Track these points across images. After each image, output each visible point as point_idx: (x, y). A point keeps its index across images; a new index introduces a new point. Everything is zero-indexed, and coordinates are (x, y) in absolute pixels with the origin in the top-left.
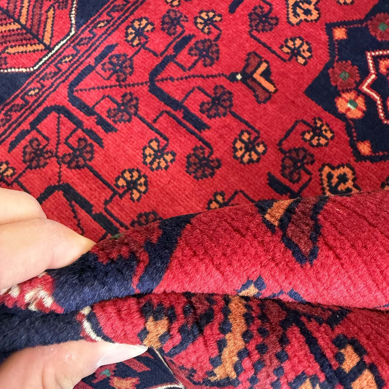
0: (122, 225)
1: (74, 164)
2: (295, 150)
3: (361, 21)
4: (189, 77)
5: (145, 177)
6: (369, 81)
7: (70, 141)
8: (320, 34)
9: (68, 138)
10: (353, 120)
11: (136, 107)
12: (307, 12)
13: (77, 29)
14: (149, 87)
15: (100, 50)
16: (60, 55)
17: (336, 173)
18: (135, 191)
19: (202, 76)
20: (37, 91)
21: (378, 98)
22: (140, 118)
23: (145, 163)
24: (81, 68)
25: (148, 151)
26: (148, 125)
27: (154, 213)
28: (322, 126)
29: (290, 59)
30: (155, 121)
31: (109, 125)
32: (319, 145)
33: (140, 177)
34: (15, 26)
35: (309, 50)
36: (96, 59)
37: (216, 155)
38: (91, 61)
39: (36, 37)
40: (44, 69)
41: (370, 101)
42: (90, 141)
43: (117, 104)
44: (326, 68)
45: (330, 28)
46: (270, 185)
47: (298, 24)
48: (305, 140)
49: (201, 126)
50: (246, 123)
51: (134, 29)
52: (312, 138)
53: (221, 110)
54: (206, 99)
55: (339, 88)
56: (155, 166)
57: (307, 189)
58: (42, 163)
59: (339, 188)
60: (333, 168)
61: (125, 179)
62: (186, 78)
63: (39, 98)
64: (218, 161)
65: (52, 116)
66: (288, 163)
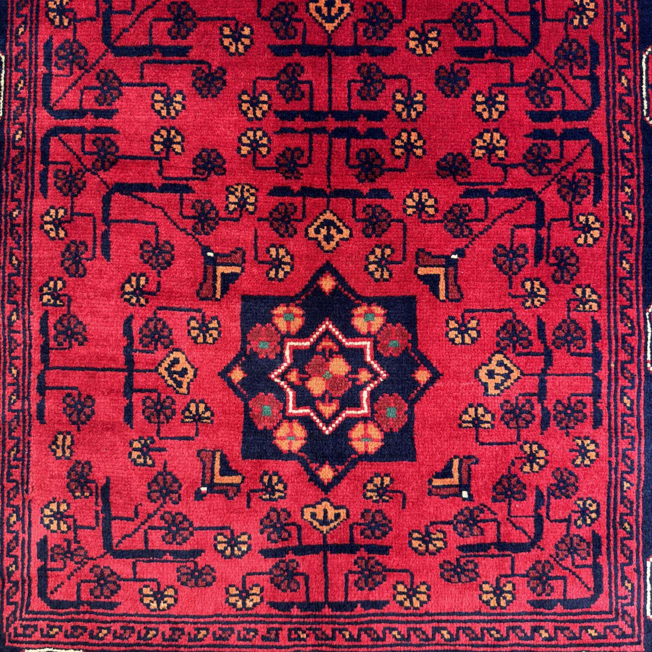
1: (107, 164)
2: (275, 9)
4: (139, 16)
5: (173, 128)
7: (87, 149)
9: (83, 148)
11: (116, 78)
13: (4, 52)
14: (112, 52)
15: (41, 53)
16: (10, 86)
17: (321, 3)
18: (174, 146)
19: (149, 7)
20: (20, 132)
22: (128, 85)
23: (163, 118)
24: (40, 83)
25: (158, 106)
26: (139, 85)
27: (204, 150)
30: (142, 77)
31: (108, 111)
33: (169, 133)
36: (45, 65)
37: (215, 65)
40: (10, 110)
42: (103, 136)
43: (96, 88)
46: (277, 55)
49: (184, 51)
50: (219, 18)
51: (53, 10)
53: (189, 23)
54: (169, 24)
56: (173, 113)
57: (308, 34)
58: (81, 185)
59: (333, 14)
61: (158, 143)
62: (137, 19)
63: (28, 137)
64: (220, 68)
65: (53, 142)
66: (278, 25)
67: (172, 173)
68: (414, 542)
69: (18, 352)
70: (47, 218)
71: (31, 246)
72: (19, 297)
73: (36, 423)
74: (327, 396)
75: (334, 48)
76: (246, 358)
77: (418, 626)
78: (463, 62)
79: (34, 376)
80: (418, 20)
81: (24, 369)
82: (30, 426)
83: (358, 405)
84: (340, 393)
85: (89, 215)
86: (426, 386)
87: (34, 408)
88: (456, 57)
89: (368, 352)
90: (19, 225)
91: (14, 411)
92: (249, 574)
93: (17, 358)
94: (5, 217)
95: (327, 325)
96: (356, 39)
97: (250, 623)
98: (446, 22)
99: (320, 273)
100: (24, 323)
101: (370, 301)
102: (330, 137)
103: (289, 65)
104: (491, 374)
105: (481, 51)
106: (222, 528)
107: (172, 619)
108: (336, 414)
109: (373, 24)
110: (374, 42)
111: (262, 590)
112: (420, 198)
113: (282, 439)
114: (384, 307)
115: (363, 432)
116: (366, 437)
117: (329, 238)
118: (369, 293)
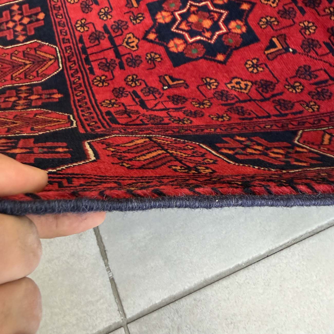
68: (131, 77)
74: (190, 24)
83: (191, 37)
84: (193, 28)
86: (215, 61)
89: (221, 32)
92: (93, 24)
95: (225, 13)
97: (70, 32)
99: (249, 2)
101: (246, 24)
104: (238, 83)
107: (64, 5)
108: (183, 30)
111: (87, 31)
112: (311, 27)
113: (162, 15)
114: (247, 31)
115: (179, 43)
116: (177, 45)
118: (250, 23)
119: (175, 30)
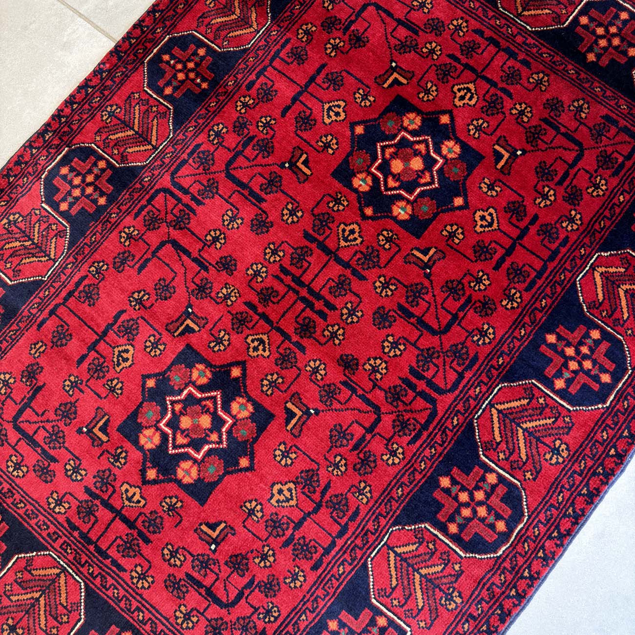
0: (210, 264)
1: (178, 227)
2: (322, 214)
3: (375, 120)
4: (253, 166)
5: (224, 234)
6: (376, 164)
8: (345, 131)
9: (173, 210)
10: (362, 192)
11: (217, 187)
12: (337, 114)
13: (174, 133)
14: (225, 173)
15: (191, 148)
16: (163, 152)
17: (348, 228)
18: (218, 243)
19: (261, 165)
20: (149, 178)
21: (381, 176)
22: (220, 195)
23: (224, 225)
24: (178, 162)
25: (226, 217)
26: (225, 200)
27: (230, 256)
28: (341, 197)
29: (322, 151)
30: (230, 197)
31: (200, 201)
32: (338, 210)
33: (220, 234)
34: (131, 133)
35: (337, 144)
36: (188, 155)
37: (271, 219)
38: (185, 156)
39: (146, 140)
40: (153, 163)
41: (375, 179)
42: (187, 212)
43: (204, 186)
44: (348, 156)
45: (352, 126)
46: (305, 237)
47: (330, 124)
48: (330, 207)
49: (260, 200)
50: (291, 197)
51: (214, 131)
52: (334, 206)
53: (275, 188)
55: (356, 171)
56: (230, 227)
57: (329, 239)
58: (156, 227)
59: (349, 238)
60: (346, 226)
61: (211, 235)
62: (251, 167)
63: (151, 183)
64: (272, 222)
65: (161, 195)
66: (317, 222)
67: (205, 256)
68: (166, 549)
69: (57, 285)
70: (126, 230)
71: (107, 237)
72: (80, 258)
73: (35, 327)
74: (186, 432)
75: (336, 255)
76: (163, 378)
77: (131, 598)
78: (397, 313)
79: (54, 303)
80: (390, 274)
81: (53, 295)
82: (31, 326)
83: (198, 451)
84: (194, 436)
85: (148, 244)
86: (241, 470)
87: (41, 319)
88: (395, 308)
89: (227, 426)
90: (110, 223)
91: (30, 313)
92: (70, 494)
93: (54, 287)
94: (107, 213)
95: (218, 394)
96: (350, 260)
97: (49, 520)
98: (404, 286)
99: (237, 364)
100: (72, 273)
101: (250, 399)
102: (298, 298)
103: (307, 247)
104: (280, 492)
105: (411, 315)
106: (77, 458)
107: (13, 484)
108: (183, 446)
109: (366, 259)
110: (359, 268)
111: (69, 508)
112: (318, 367)
113: (145, 436)
114: (254, 409)
115: (188, 468)
116: (188, 472)
117: (256, 349)
118: (253, 394)
119: (174, 451)
